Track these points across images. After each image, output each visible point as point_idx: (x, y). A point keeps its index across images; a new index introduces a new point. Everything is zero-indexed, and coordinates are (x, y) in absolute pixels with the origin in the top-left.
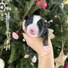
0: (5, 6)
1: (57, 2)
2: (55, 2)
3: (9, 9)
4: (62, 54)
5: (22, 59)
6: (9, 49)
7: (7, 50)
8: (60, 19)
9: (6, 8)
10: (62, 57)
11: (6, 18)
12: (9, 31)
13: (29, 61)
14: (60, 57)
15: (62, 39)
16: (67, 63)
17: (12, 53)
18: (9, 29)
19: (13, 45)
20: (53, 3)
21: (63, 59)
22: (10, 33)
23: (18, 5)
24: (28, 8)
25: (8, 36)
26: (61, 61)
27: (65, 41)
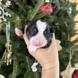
0: (3, 11)
1: (64, 7)
2: (62, 7)
3: (8, 16)
4: (69, 66)
5: (26, 73)
6: (11, 64)
7: (8, 64)
8: (67, 25)
9: (5, 14)
10: (69, 70)
11: (6, 28)
12: (10, 43)
13: (33, 76)
14: (68, 70)
15: (70, 51)
16: (75, 75)
17: (14, 68)
18: (9, 40)
19: (14, 59)
20: (59, 8)
21: (70, 72)
22: (11, 45)
23: (19, 9)
24: (32, 16)
25: (9, 49)
26: (69, 75)
27: (73, 53)
